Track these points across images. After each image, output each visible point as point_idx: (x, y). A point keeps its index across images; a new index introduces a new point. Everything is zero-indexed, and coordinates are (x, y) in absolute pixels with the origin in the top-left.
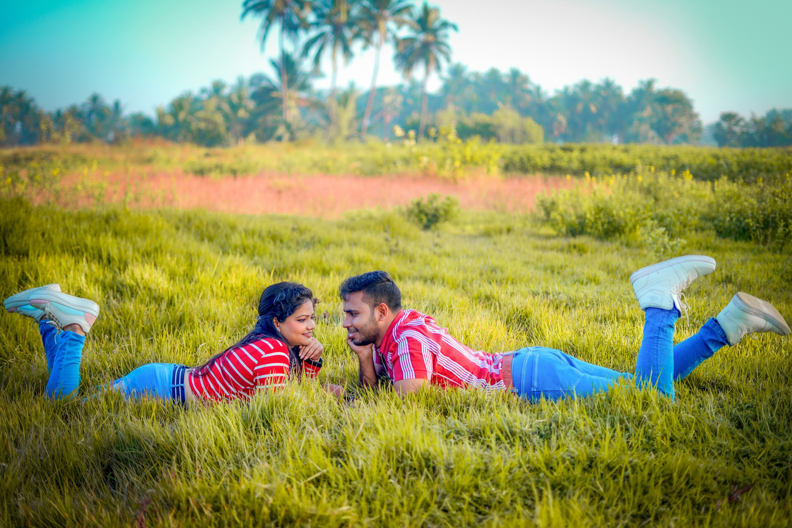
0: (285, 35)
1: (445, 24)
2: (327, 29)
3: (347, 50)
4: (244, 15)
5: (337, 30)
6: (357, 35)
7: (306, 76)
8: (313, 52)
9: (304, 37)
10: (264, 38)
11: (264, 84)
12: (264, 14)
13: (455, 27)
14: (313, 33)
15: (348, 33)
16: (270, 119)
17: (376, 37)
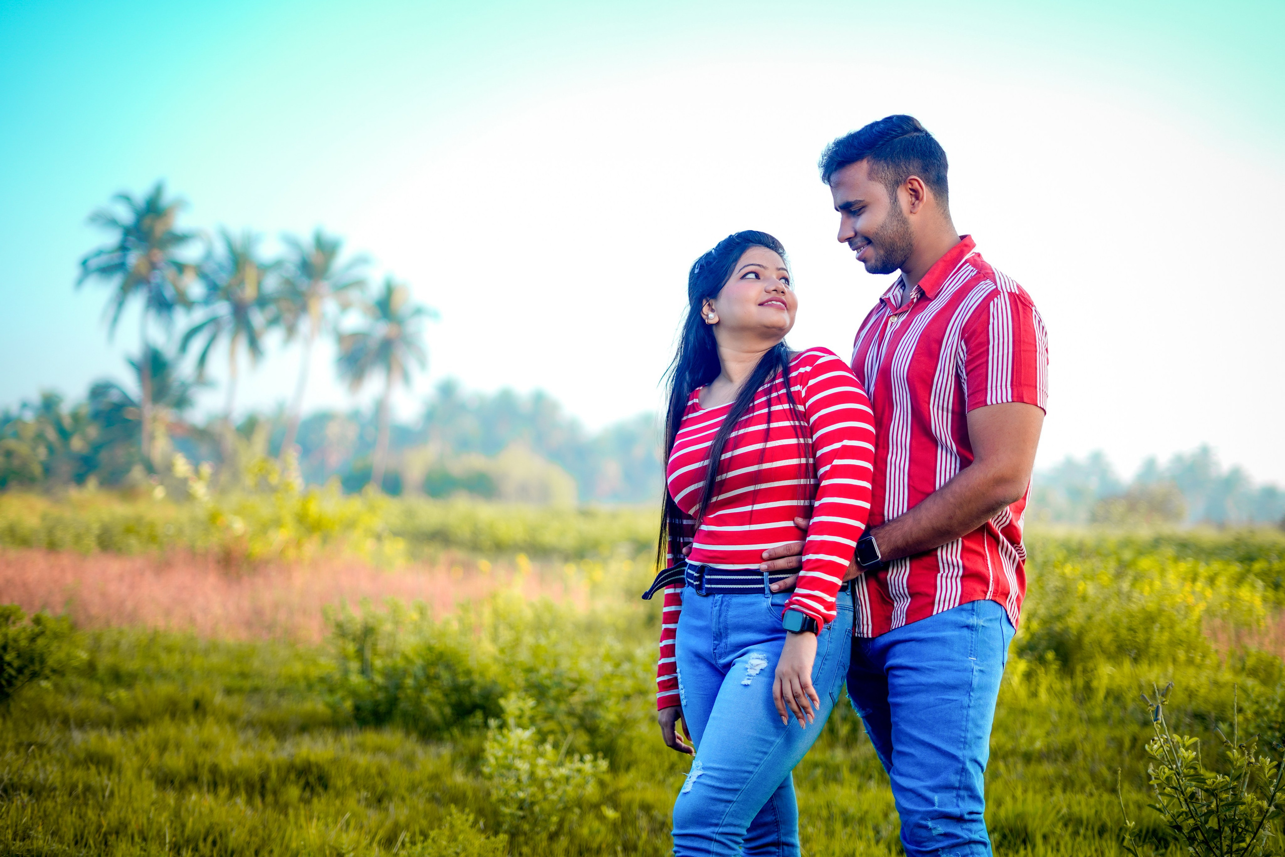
0: (152, 315)
1: (418, 311)
2: (222, 309)
3: (254, 344)
4: (80, 282)
5: (240, 312)
6: (274, 321)
7: (185, 386)
8: (197, 345)
9: (182, 320)
10: (115, 320)
11: (114, 397)
12: (116, 280)
13: (435, 315)
14: (199, 315)
15: (258, 318)
16: (120, 453)
17: (305, 325)
